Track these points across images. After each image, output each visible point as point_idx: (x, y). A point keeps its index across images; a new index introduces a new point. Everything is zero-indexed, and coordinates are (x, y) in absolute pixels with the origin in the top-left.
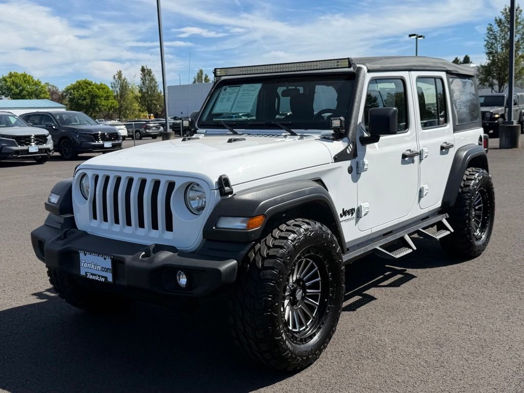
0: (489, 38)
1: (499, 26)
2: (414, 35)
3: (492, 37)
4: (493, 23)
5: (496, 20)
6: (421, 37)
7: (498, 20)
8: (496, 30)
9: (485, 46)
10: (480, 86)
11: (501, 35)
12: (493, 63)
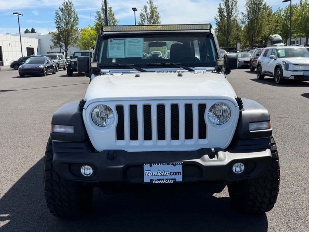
0: (57, 19)
1: (62, 12)
2: (17, 13)
3: (58, 18)
4: (58, 10)
5: (60, 8)
6: (20, 15)
7: (61, 9)
8: (60, 14)
9: (55, 23)
10: (55, 46)
11: (63, 17)
12: (60, 33)
